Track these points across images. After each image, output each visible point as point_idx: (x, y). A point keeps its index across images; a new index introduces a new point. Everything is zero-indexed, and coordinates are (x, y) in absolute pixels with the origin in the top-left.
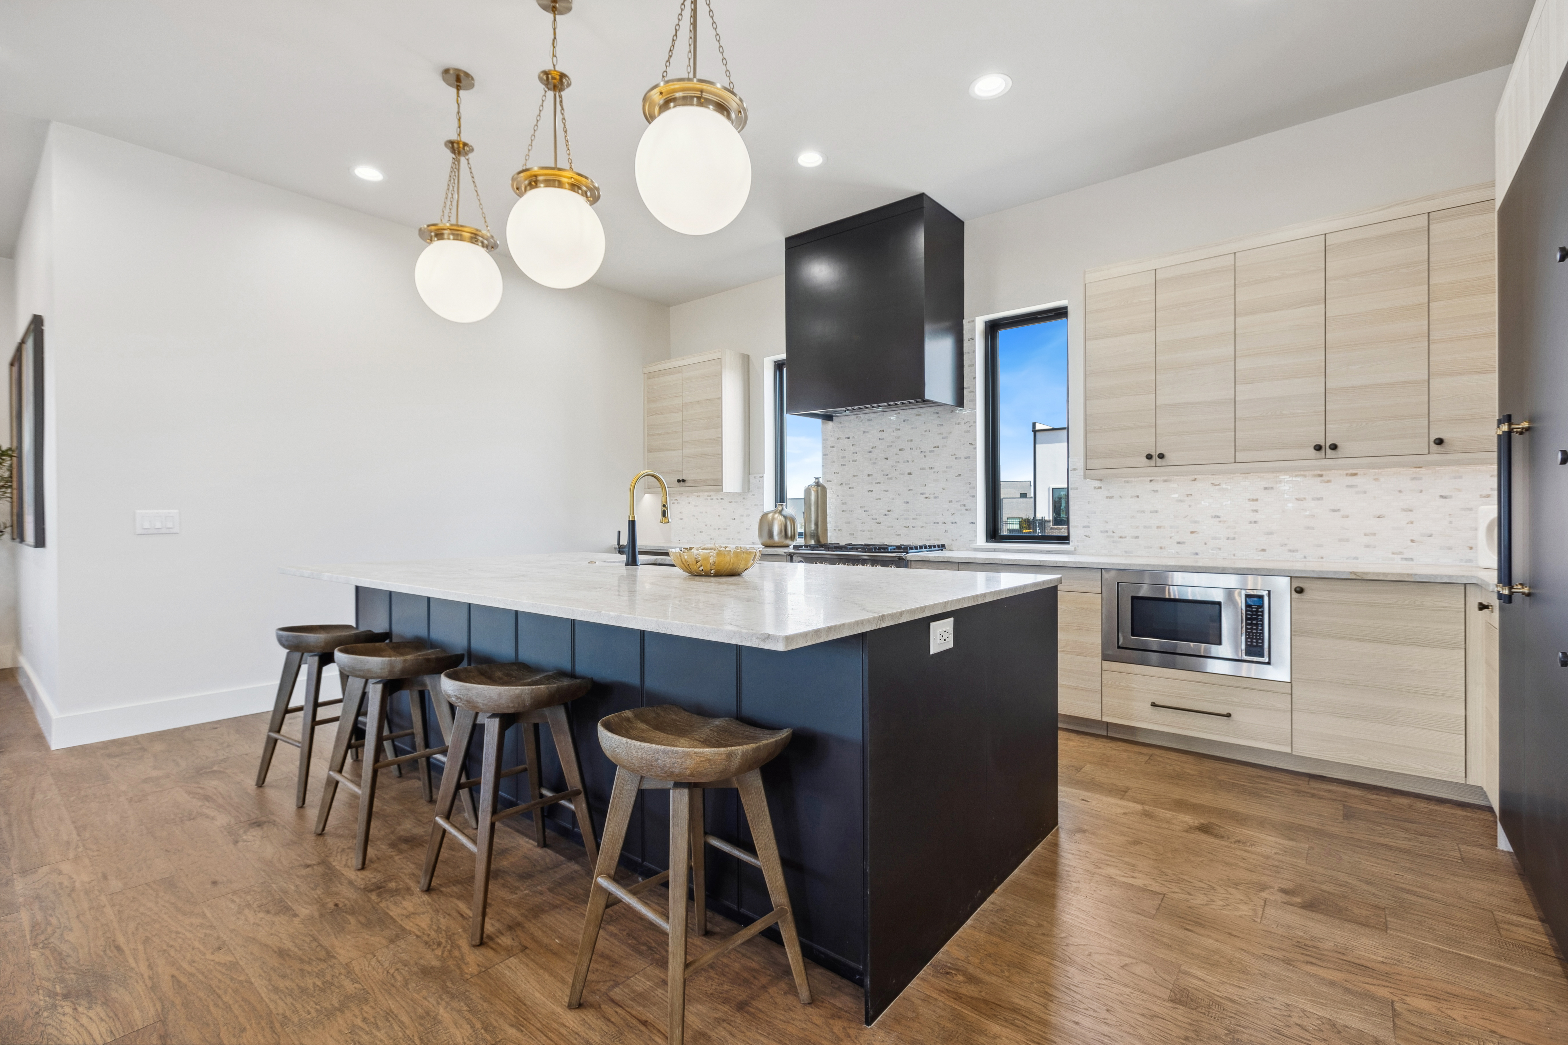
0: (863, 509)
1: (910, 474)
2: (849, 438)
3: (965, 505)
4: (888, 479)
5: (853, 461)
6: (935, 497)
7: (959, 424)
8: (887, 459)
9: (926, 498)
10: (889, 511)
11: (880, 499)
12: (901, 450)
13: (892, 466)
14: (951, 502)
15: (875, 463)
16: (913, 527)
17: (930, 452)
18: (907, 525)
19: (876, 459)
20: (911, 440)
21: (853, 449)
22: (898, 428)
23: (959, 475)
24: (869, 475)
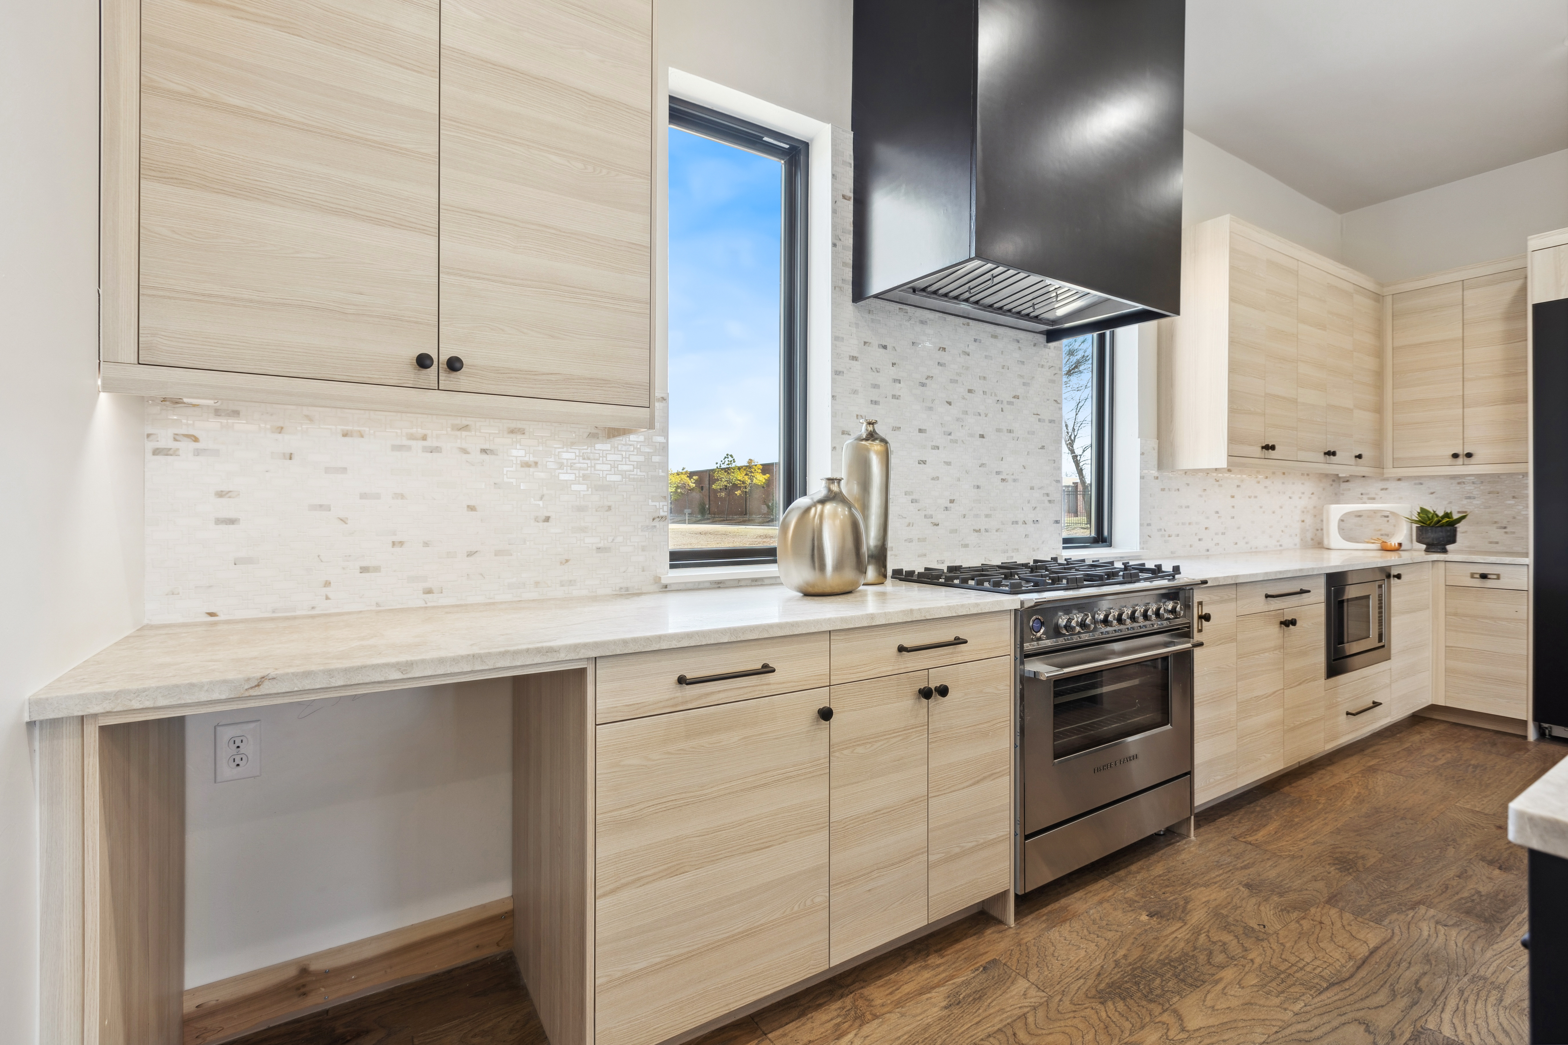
0: (910, 498)
1: (982, 436)
2: (885, 347)
3: (1048, 495)
4: (952, 441)
5: (894, 397)
6: (1015, 480)
7: (1043, 366)
8: (949, 403)
9: (1003, 480)
10: (952, 501)
11: (937, 478)
12: (970, 391)
13: (958, 419)
14: (1032, 488)
15: (930, 409)
16: (986, 531)
17: (1009, 403)
18: (978, 529)
19: (933, 401)
20: (985, 378)
21: (893, 372)
22: (967, 350)
23: (1043, 447)
24: (920, 431)
